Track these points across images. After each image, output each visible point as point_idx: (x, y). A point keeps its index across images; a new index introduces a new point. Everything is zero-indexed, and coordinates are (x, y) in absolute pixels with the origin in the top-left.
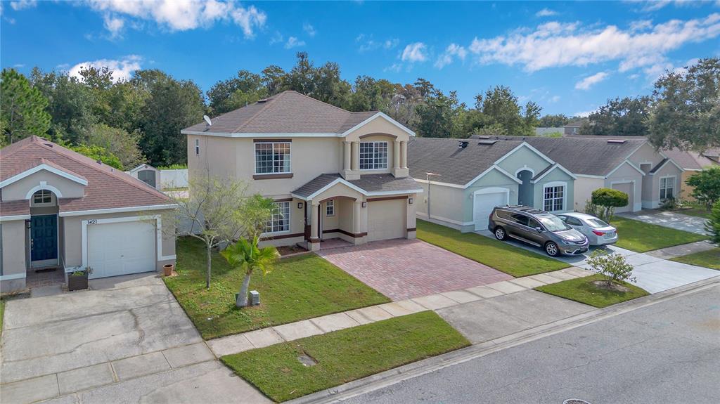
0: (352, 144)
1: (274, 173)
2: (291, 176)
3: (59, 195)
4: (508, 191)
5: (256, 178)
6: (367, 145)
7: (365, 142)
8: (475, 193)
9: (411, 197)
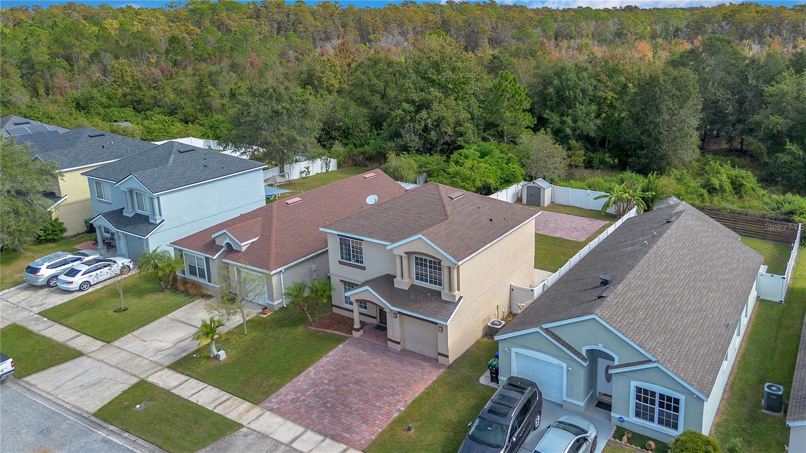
0: (401, 257)
1: (352, 262)
2: (364, 268)
3: (234, 248)
4: (566, 366)
5: (340, 263)
6: (421, 259)
7: (419, 256)
8: (514, 350)
9: (441, 326)
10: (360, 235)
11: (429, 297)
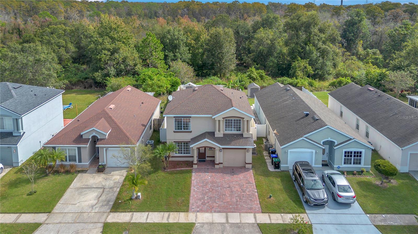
0: (219, 121)
1: (183, 130)
2: (191, 132)
3: (99, 138)
4: (314, 151)
5: (174, 132)
6: (229, 120)
7: (228, 119)
8: (289, 151)
9: (248, 149)
10: (189, 114)
11: (236, 138)
